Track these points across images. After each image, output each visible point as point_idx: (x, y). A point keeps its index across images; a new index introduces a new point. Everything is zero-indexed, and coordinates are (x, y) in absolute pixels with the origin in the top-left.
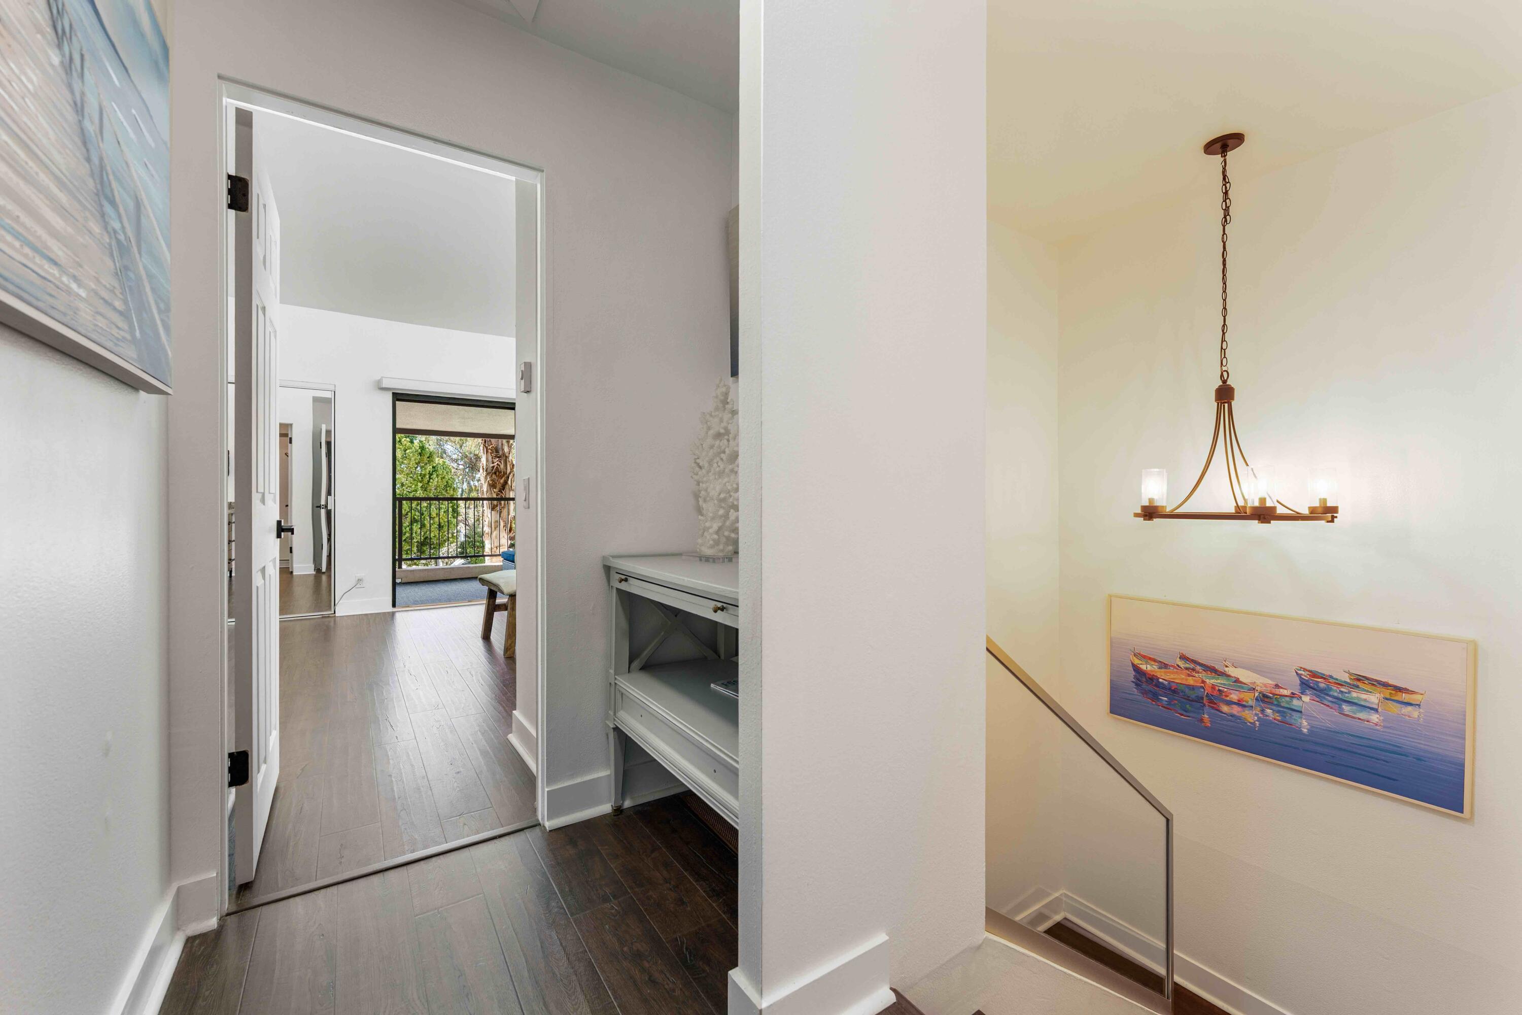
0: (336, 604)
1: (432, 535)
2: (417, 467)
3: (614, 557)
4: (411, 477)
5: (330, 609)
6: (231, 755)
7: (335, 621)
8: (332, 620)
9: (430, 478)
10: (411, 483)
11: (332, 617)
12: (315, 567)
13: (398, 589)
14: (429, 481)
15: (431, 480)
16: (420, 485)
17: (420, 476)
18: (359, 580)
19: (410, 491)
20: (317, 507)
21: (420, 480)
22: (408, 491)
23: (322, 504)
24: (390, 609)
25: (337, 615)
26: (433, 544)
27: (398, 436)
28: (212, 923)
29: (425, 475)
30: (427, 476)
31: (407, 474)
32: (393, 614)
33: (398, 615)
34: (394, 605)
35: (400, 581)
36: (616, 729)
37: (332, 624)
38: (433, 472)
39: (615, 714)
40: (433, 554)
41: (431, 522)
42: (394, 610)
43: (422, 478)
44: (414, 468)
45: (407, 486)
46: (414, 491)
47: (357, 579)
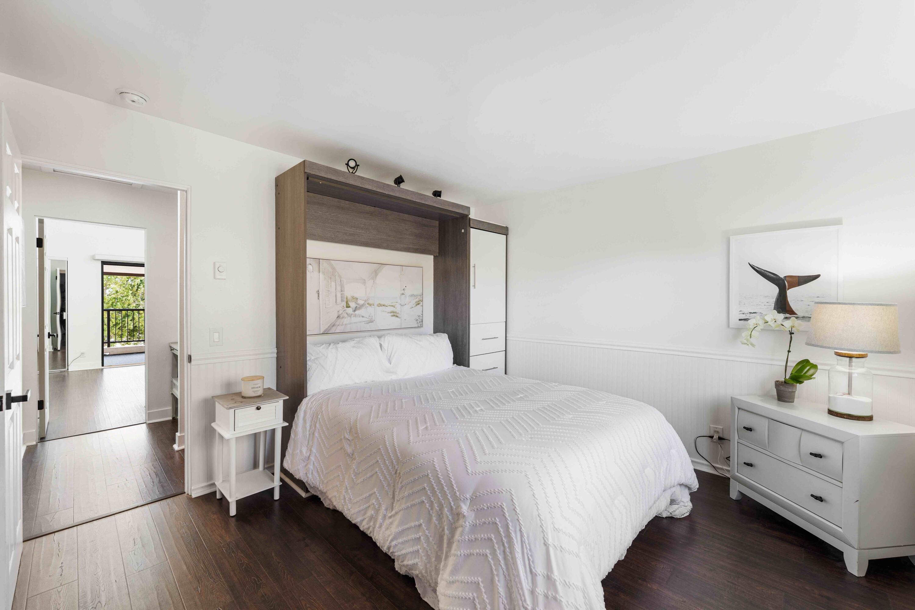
0: (69, 365)
1: (140, 325)
2: (128, 281)
3: (172, 343)
4: (124, 287)
5: (65, 367)
6: (38, 401)
7: (68, 373)
8: (67, 373)
9: (138, 288)
10: (124, 291)
11: (67, 372)
12: (53, 347)
13: (105, 358)
14: (137, 290)
15: (139, 289)
16: (130, 292)
17: (131, 286)
18: (82, 353)
19: (123, 296)
20: (54, 313)
21: (131, 289)
22: (121, 296)
23: (58, 312)
24: (101, 367)
25: (69, 370)
26: (141, 330)
27: (105, 276)
28: (34, 443)
29: (134, 286)
30: (136, 287)
31: (121, 285)
32: (102, 369)
33: (105, 371)
34: (103, 365)
35: (109, 354)
36: (172, 394)
37: (66, 374)
38: (140, 284)
39: (172, 390)
40: (129, 339)
41: (140, 316)
42: (103, 367)
43: (132, 288)
44: (126, 281)
45: (120, 293)
46: (126, 296)
47: (81, 353)
